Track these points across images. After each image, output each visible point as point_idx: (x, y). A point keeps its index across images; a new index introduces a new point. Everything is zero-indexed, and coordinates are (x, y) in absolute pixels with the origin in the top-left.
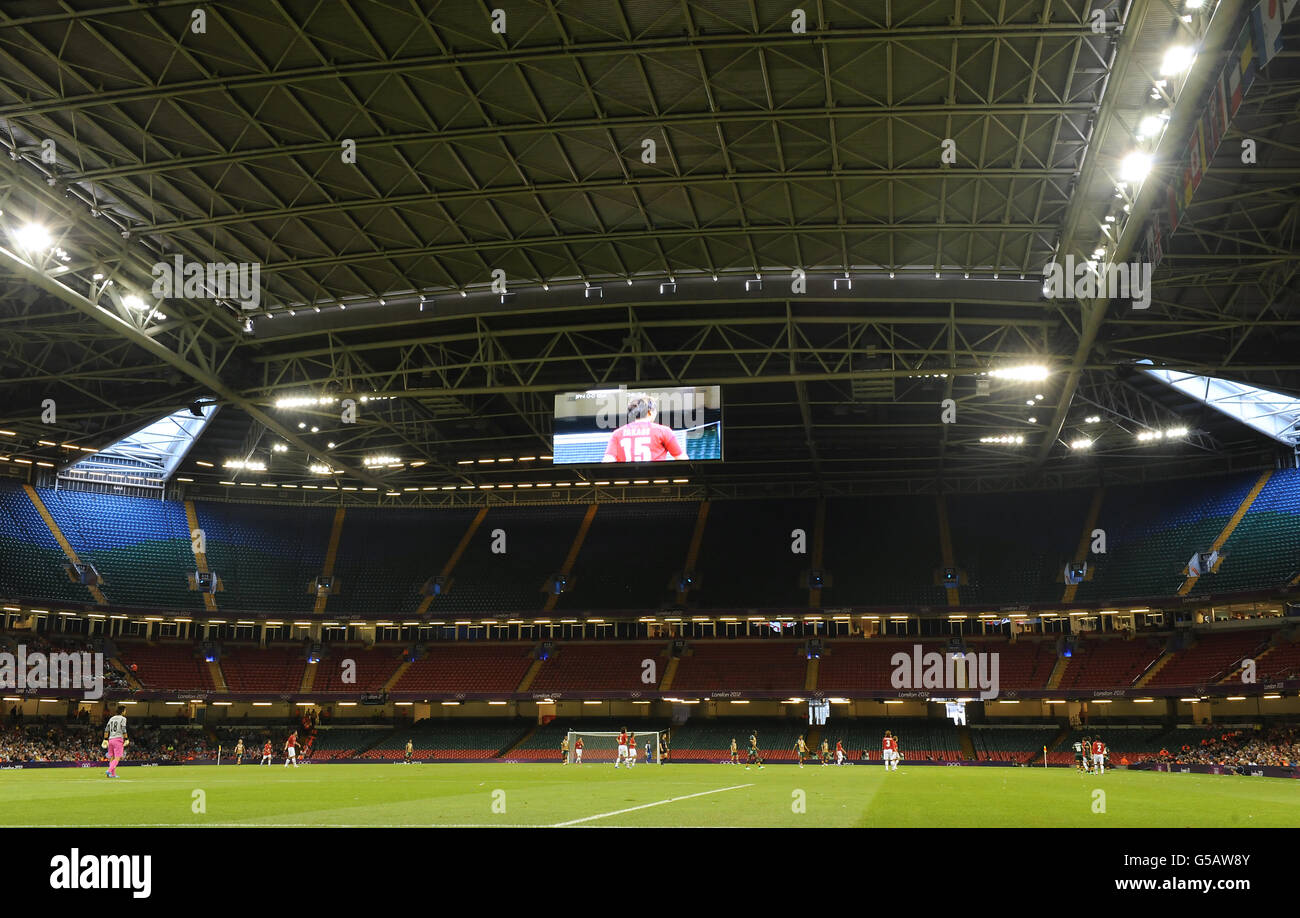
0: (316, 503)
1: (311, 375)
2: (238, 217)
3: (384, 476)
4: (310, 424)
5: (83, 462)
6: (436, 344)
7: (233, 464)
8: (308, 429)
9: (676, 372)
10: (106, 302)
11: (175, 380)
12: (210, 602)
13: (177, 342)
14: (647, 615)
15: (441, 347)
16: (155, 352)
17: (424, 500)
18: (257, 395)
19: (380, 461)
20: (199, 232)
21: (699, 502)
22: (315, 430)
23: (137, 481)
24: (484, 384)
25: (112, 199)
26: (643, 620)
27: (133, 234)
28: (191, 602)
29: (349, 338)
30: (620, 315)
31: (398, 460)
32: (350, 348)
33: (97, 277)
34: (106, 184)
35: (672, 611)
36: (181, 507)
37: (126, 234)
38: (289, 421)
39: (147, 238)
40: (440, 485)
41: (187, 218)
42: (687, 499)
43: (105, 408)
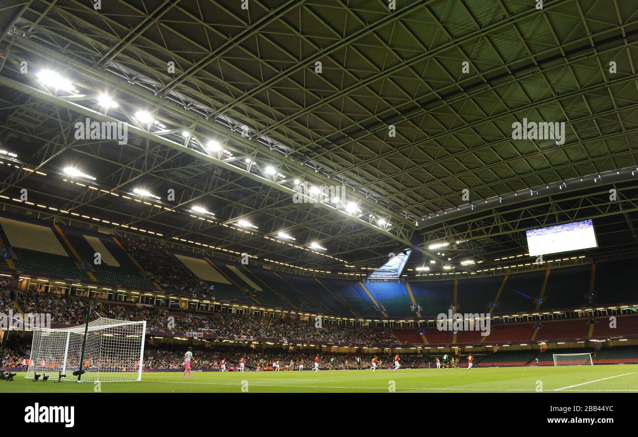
0: (448, 279)
1: (439, 236)
2: (409, 190)
3: (469, 268)
4: (441, 253)
5: (374, 273)
6: (480, 220)
7: (419, 269)
8: (441, 255)
9: (572, 217)
10: (374, 223)
11: (397, 244)
12: (419, 315)
13: (396, 232)
14: (578, 309)
15: (482, 221)
16: (390, 236)
17: (485, 275)
18: (422, 245)
19: (467, 263)
20: (398, 197)
21: (592, 264)
22: (443, 255)
23: (390, 277)
24: (499, 232)
25: (372, 192)
26: (576, 311)
27: (379, 201)
28: (413, 315)
29: (450, 223)
30: (547, 199)
31: (473, 261)
32: (450, 226)
33: (370, 216)
34: (369, 188)
35: (588, 307)
36: (405, 284)
37: (377, 202)
38: (434, 253)
39: (383, 202)
40: (489, 269)
41: (393, 193)
42: (586, 263)
43: (378, 256)
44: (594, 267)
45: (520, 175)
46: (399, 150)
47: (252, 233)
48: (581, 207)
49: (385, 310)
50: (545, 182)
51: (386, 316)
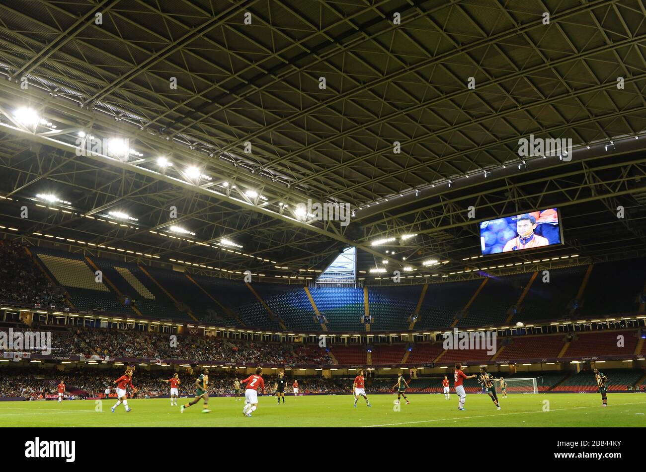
0: (416, 284)
1: (383, 230)
2: (325, 171)
3: (431, 270)
4: (391, 251)
6: (429, 209)
7: (373, 271)
8: (390, 253)
9: (535, 205)
10: (287, 213)
11: (325, 240)
12: (368, 327)
13: (323, 225)
14: (555, 321)
15: (432, 210)
16: (314, 230)
17: (461, 278)
18: (362, 242)
19: (430, 263)
20: (315, 180)
21: (588, 265)
22: (393, 253)
23: (344, 281)
24: (450, 224)
25: (278, 174)
26: (552, 324)
27: (292, 185)
28: (361, 329)
29: (394, 212)
30: (502, 183)
31: (436, 261)
32: (395, 217)
33: (281, 204)
34: (272, 168)
35: (566, 319)
36: (362, 290)
37: (289, 186)
38: (381, 250)
39: (297, 186)
40: (456, 271)
41: (308, 175)
42: (582, 264)
43: (312, 255)
44: (590, 269)
45: (461, 151)
46: (289, 120)
47: (132, 227)
48: (546, 191)
49: (326, 322)
50: (498, 160)
51: (325, 329)
